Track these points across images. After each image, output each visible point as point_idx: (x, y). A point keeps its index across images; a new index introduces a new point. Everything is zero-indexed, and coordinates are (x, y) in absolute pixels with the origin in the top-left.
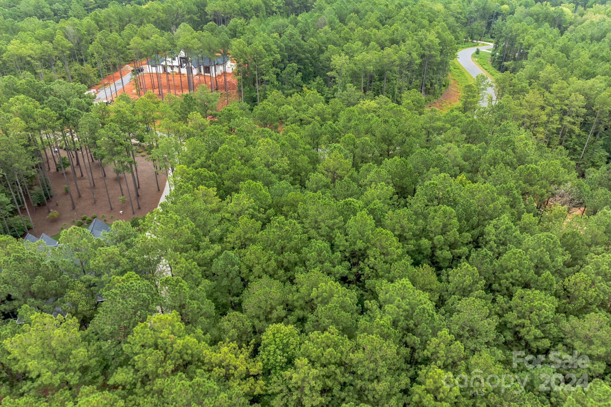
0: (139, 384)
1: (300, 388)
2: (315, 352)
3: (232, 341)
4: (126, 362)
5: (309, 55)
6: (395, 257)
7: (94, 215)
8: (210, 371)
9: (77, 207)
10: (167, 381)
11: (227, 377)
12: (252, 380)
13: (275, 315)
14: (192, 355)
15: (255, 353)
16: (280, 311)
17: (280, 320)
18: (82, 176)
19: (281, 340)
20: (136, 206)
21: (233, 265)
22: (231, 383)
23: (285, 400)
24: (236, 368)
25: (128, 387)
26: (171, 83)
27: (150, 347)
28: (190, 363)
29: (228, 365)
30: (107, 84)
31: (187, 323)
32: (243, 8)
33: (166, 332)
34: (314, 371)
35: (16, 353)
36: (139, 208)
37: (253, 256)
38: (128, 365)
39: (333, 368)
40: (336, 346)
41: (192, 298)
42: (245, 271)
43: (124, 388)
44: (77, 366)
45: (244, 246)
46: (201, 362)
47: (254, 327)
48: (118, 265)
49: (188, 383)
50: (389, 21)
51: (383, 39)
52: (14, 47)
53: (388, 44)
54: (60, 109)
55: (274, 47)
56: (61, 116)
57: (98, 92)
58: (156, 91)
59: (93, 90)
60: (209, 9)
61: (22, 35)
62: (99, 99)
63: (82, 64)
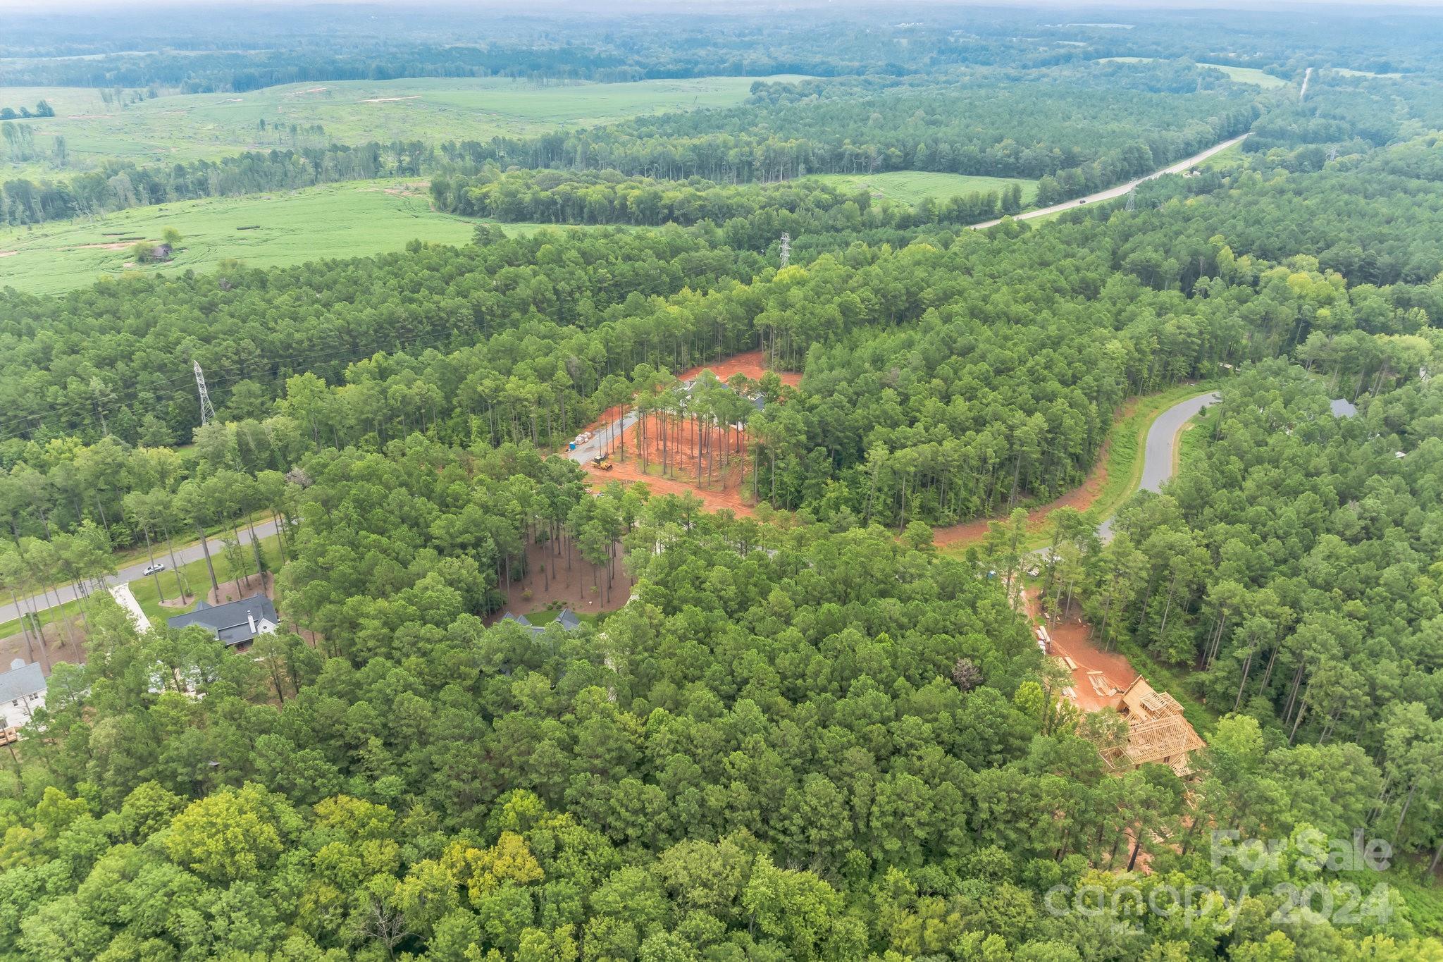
3: (633, 713)
5: (850, 433)
7: (565, 601)
9: (550, 588)
12: (638, 735)
15: (643, 723)
20: (605, 600)
22: (625, 732)
30: (606, 423)
36: (609, 602)
50: (997, 381)
51: (963, 418)
52: (512, 385)
53: (969, 423)
54: (552, 495)
55: (801, 426)
56: (553, 504)
57: (593, 435)
58: (661, 443)
59: (587, 434)
60: (760, 320)
61: (521, 365)
62: (592, 448)
63: (580, 392)
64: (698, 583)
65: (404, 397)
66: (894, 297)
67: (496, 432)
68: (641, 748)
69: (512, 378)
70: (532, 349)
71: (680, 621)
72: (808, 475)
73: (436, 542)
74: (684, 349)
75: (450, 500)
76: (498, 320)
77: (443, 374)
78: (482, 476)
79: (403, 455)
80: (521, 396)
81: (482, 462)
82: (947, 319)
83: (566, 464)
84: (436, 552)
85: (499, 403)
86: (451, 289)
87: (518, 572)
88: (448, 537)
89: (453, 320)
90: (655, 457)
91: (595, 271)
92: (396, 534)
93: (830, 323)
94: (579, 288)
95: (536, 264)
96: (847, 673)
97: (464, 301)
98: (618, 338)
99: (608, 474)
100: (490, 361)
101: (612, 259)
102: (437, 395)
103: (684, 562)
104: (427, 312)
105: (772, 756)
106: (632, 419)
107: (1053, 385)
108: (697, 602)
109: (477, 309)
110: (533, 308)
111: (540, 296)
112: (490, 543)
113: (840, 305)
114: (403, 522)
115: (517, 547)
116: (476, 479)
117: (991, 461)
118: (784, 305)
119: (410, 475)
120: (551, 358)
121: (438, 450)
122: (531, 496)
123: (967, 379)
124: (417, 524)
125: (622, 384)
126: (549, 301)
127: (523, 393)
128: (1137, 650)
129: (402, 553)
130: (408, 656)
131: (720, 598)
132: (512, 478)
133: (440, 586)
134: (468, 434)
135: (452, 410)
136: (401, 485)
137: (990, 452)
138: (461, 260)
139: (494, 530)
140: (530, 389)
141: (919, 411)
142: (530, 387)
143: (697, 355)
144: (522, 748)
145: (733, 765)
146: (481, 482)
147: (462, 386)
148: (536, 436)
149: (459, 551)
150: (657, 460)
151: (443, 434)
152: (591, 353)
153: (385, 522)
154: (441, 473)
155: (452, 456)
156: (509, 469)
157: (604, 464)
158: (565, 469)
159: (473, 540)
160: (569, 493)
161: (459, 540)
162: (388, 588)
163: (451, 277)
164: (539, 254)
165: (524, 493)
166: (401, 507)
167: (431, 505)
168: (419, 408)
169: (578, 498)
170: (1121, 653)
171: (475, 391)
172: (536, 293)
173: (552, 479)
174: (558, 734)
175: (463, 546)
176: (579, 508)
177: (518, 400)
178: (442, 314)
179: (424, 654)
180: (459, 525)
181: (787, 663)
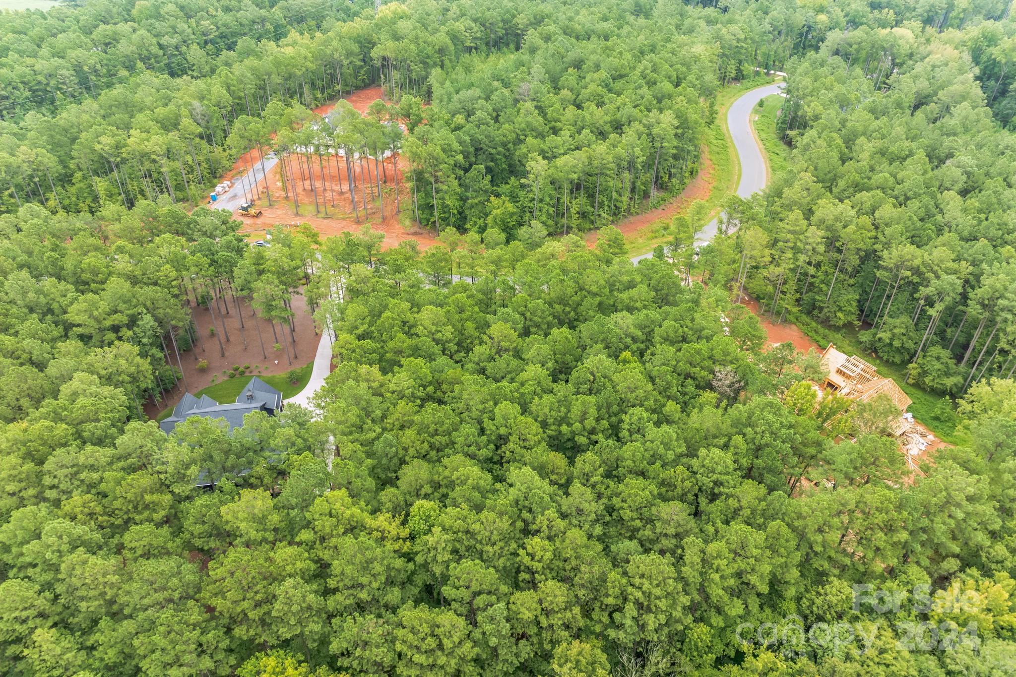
0: (318, 542)
1: (435, 549)
2: (448, 522)
3: (388, 512)
4: (308, 525)
5: (500, 149)
6: (532, 443)
7: (247, 365)
8: (370, 534)
9: (227, 354)
10: (340, 540)
11: (383, 538)
12: (401, 541)
13: (423, 492)
14: (357, 522)
15: (404, 523)
16: (427, 489)
17: (426, 496)
18: (228, 313)
19: (424, 513)
20: (292, 356)
21: (392, 447)
22: (385, 543)
23: (425, 557)
24: (389, 532)
25: (310, 544)
26: (326, 171)
27: (326, 515)
28: (355, 528)
29: (384, 530)
30: (244, 170)
31: (353, 497)
32: (422, 52)
33: (338, 505)
34: (445, 536)
35: (229, 518)
36: (296, 357)
37: (408, 440)
38: (308, 528)
39: (460, 534)
40: (464, 519)
41: (357, 476)
42: (401, 452)
43: (307, 545)
44: (272, 527)
45: (402, 427)
46: (363, 527)
47: (406, 501)
48: (293, 444)
49: (355, 541)
50: (618, 85)
51: (601, 122)
52: (135, 140)
53: (607, 128)
54: (211, 253)
55: (456, 146)
56: (213, 262)
57: (233, 184)
58: (307, 183)
59: (226, 183)
60: (376, 53)
61: (140, 117)
62: (234, 197)
63: (210, 142)
64: (408, 328)
65: (8, 166)
66: (491, 24)
67: (127, 193)
68: (409, 557)
69: (132, 132)
70: (148, 100)
71: (402, 379)
72: (469, 194)
73: (79, 330)
74: (306, 89)
75: (86, 276)
76: (105, 80)
77: (52, 136)
78: (120, 242)
79: (19, 230)
80: (147, 150)
81: (116, 227)
82: (547, 39)
83: (216, 214)
84: (80, 344)
85: (124, 161)
86: (45, 51)
87: (186, 341)
88: (92, 322)
89: (53, 82)
90: (304, 199)
91: (197, 22)
92: (23, 328)
93: (441, 51)
94: (185, 42)
95: (134, 20)
96: (615, 408)
97: (61, 61)
98: (241, 82)
99: (259, 221)
100: (104, 117)
101: (212, 10)
102: (50, 161)
103: (386, 307)
104: (21, 76)
105: (576, 535)
106: (272, 162)
107: (667, 86)
108: (415, 352)
109: (78, 69)
110: (140, 65)
111: (145, 52)
112: (147, 321)
113: (447, 33)
114: (31, 310)
115: (181, 317)
116: (113, 247)
117: (640, 160)
118: (397, 37)
119: (30, 254)
120: (171, 107)
121: (61, 220)
122: (184, 257)
123: (592, 87)
124: (50, 311)
125: (255, 124)
126: (156, 57)
127: (149, 146)
128: (804, 318)
129: (35, 353)
130: (68, 493)
131: (437, 342)
132: (157, 239)
133: (93, 388)
134: (96, 199)
135: (72, 175)
136: (21, 267)
137: (638, 152)
138: (50, 21)
139: (148, 303)
140: (157, 142)
141: (558, 120)
142: (154, 138)
143: (319, 95)
144: (258, 597)
145: (532, 556)
146: (120, 250)
147: (75, 147)
148: (172, 190)
149: (111, 336)
150: (306, 200)
151: (67, 202)
152: (214, 99)
153: (6, 316)
154: (70, 246)
155: (79, 225)
156: (151, 231)
157: (252, 211)
158: (217, 222)
159: (125, 319)
160: (229, 247)
161: (108, 323)
162: (25, 402)
163: (42, 39)
164: (134, 12)
165: (175, 255)
166: (24, 294)
167: (62, 286)
168: (31, 177)
169: (239, 251)
170: (791, 323)
171: (93, 151)
172: (139, 47)
173: (205, 234)
174: (299, 565)
175: (116, 329)
176: (246, 262)
177: (144, 155)
178: (40, 78)
179: (91, 486)
180: (104, 306)
181: (547, 410)
